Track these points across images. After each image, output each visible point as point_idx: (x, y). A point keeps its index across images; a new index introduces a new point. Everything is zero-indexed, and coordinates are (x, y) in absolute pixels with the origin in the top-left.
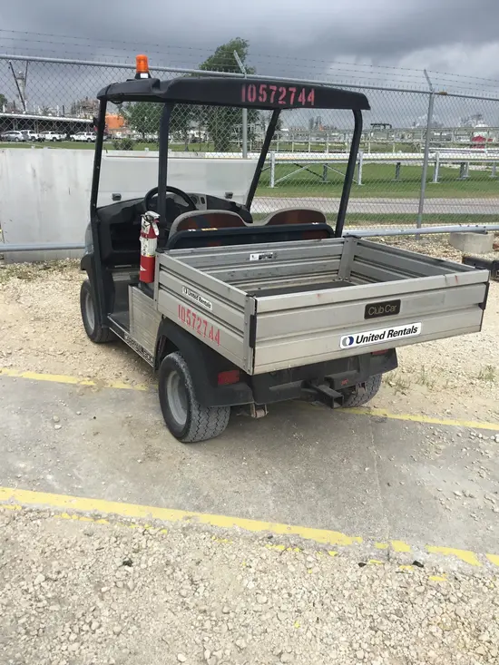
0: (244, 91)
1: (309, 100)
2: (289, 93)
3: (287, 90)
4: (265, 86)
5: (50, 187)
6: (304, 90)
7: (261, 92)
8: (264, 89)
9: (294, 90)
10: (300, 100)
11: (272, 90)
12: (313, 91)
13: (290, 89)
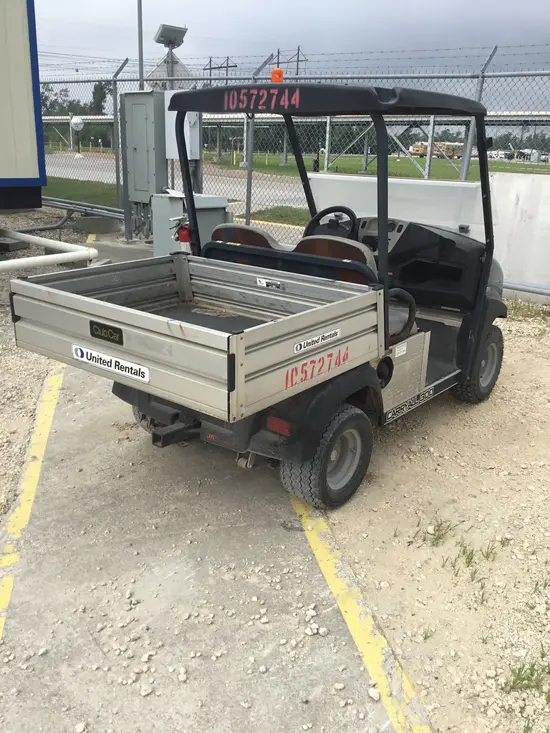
0: (226, 97)
1: (293, 102)
2: (270, 96)
3: (268, 92)
4: (246, 91)
5: (530, 218)
6: (287, 91)
7: (241, 97)
8: (244, 94)
9: (276, 92)
10: (282, 103)
11: (253, 94)
12: (297, 92)
13: (272, 91)
